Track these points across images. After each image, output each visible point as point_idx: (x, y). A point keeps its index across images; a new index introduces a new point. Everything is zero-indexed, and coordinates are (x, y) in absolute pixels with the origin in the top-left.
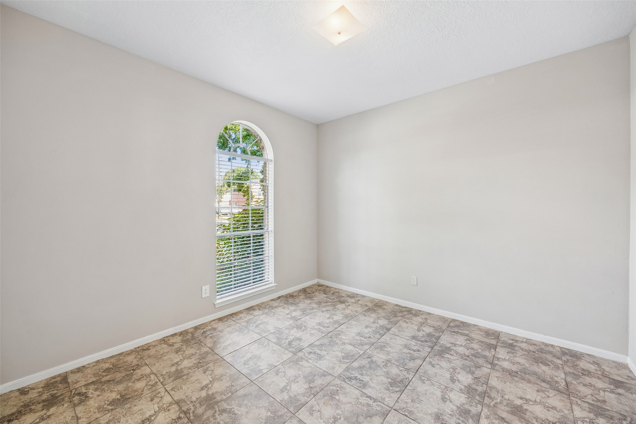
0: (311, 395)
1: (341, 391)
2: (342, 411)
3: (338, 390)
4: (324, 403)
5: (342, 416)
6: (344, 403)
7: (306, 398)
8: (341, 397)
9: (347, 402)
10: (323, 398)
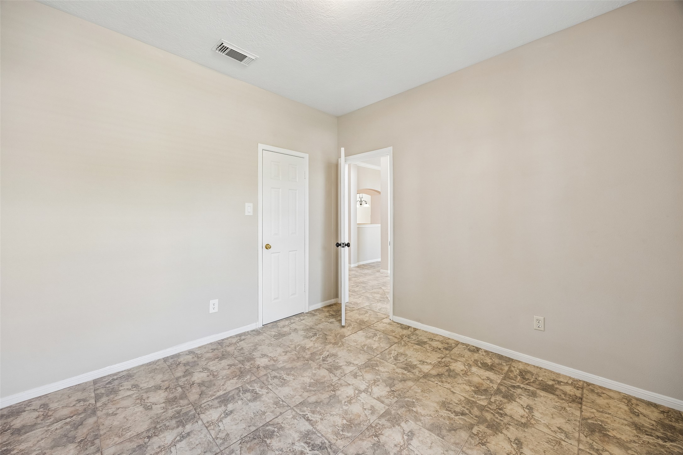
0: (374, 426)
1: (339, 430)
2: (342, 408)
3: (342, 431)
4: (360, 416)
5: (343, 404)
6: (338, 416)
7: (380, 423)
8: (340, 421)
9: (335, 416)
10: (361, 422)
